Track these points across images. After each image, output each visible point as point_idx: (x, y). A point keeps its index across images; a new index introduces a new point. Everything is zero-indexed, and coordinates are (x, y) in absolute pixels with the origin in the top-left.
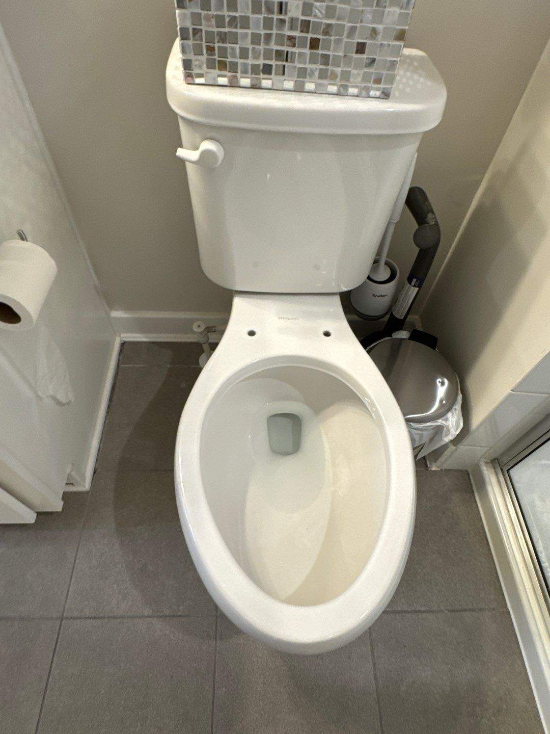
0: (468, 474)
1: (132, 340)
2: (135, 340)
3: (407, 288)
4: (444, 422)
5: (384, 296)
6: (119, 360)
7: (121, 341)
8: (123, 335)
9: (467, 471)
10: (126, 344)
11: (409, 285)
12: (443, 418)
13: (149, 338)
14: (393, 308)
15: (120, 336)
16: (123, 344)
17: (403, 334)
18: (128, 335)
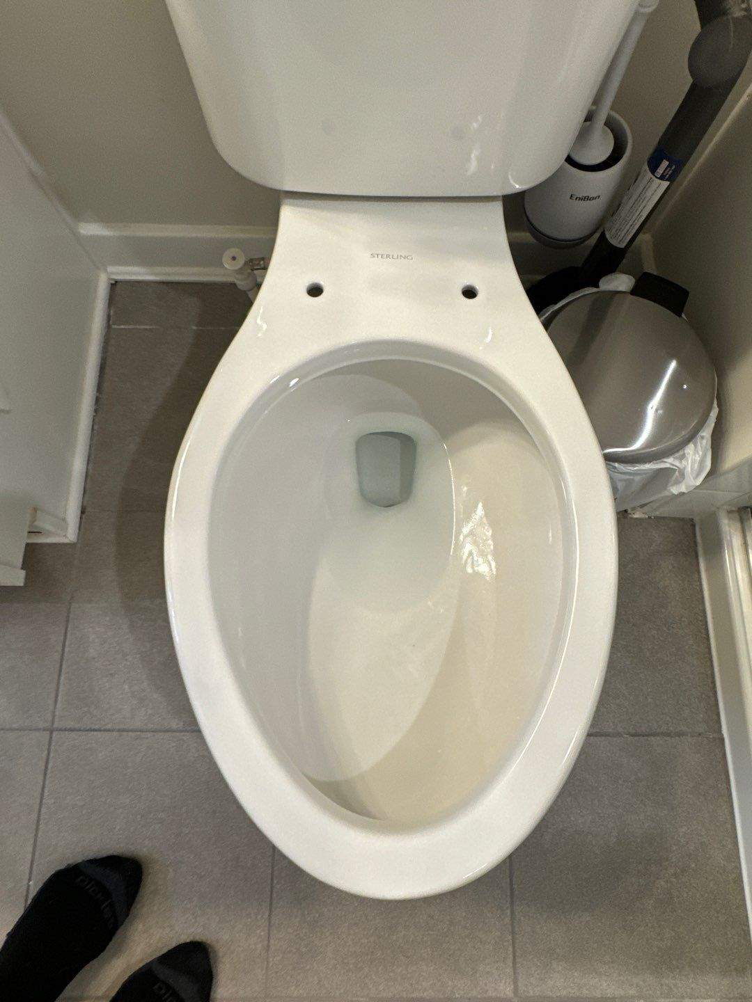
1: (128, 278)
2: (134, 278)
3: (645, 181)
4: (677, 463)
5: (594, 198)
6: (109, 317)
7: (110, 279)
8: (110, 269)
9: (692, 520)
10: (118, 286)
11: (650, 175)
12: (677, 455)
13: (156, 274)
14: (607, 225)
15: (106, 270)
16: (114, 285)
17: (621, 282)
18: (121, 269)
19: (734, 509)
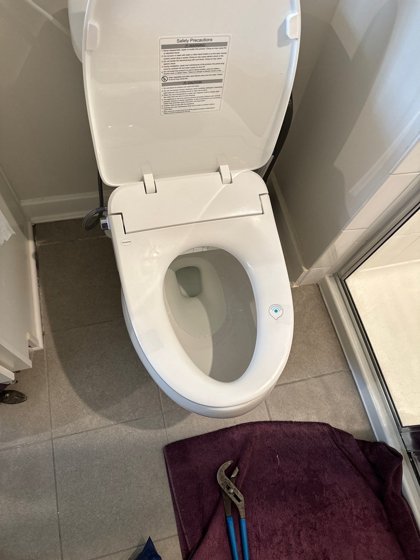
0: (318, 286)
1: (41, 222)
2: (44, 221)
6: (35, 241)
7: (32, 224)
8: (32, 219)
9: (317, 284)
10: (37, 226)
15: (29, 220)
16: (34, 226)
18: (37, 218)
19: (331, 275)
